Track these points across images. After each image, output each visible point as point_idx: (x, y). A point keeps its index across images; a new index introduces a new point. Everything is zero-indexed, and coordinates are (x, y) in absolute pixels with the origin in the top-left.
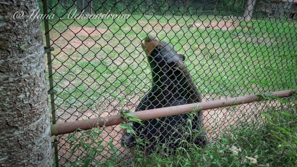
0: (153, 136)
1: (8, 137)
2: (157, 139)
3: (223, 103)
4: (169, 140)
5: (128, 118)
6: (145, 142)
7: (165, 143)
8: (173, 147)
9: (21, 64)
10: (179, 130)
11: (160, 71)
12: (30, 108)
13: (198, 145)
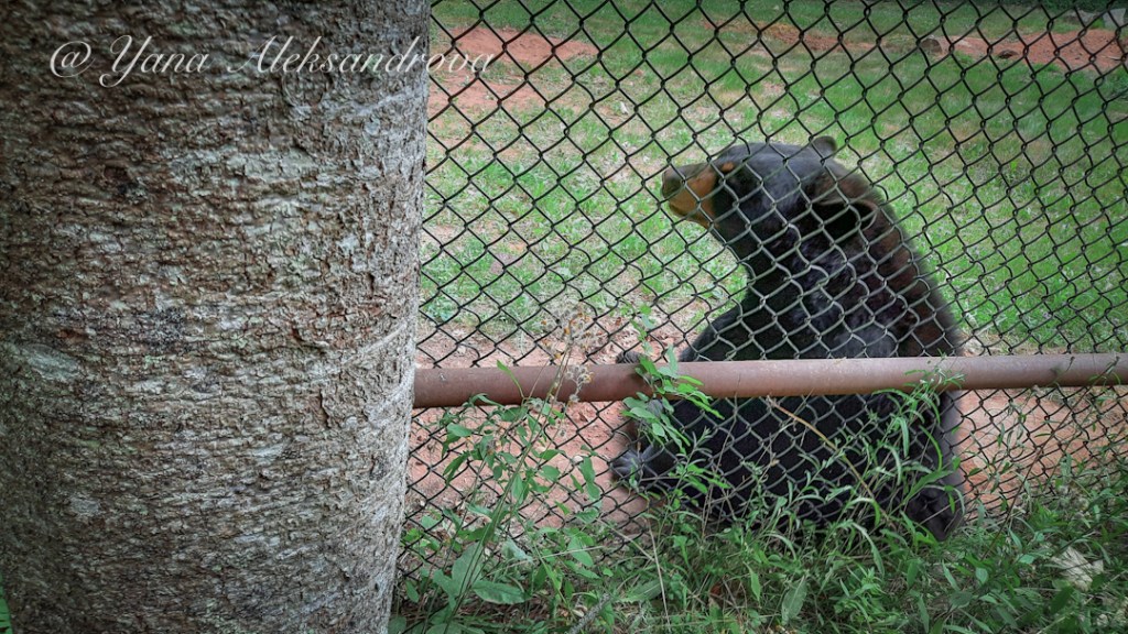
0: (743, 463)
1: (290, 381)
2: (759, 476)
3: (1055, 372)
4: (806, 488)
5: (659, 382)
6: (710, 481)
7: (788, 497)
8: (813, 517)
9: (361, 125)
10: (849, 454)
11: (807, 212)
12: (368, 288)
13: (918, 525)
